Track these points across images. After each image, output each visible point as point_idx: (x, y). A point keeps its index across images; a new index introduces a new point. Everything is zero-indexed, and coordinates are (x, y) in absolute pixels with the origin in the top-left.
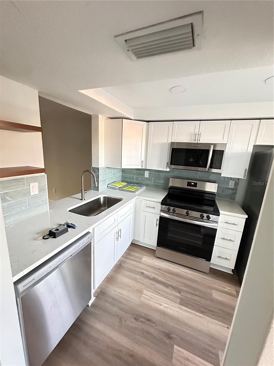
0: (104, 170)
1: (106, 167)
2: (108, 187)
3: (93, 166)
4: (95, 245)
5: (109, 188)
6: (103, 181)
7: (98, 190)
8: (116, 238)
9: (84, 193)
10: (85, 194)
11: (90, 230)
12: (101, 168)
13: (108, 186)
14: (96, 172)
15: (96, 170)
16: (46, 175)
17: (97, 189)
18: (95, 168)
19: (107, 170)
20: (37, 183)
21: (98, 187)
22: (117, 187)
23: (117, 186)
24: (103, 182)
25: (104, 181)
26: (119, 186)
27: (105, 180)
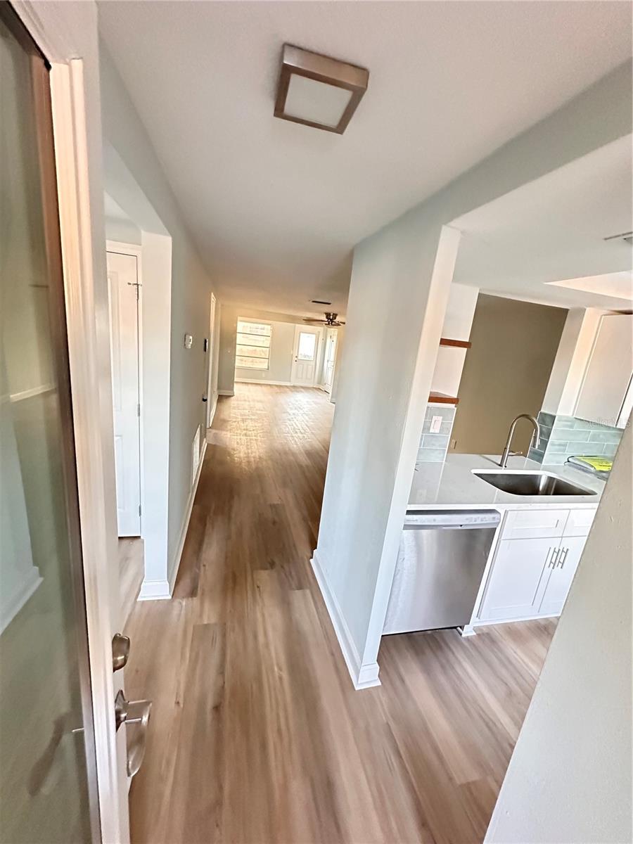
0: (569, 423)
1: (576, 418)
2: (569, 461)
3: (542, 411)
4: (502, 541)
5: (570, 466)
6: (560, 445)
7: (540, 461)
8: (551, 562)
9: (508, 455)
10: (509, 457)
11: (501, 508)
12: (560, 417)
13: (570, 459)
14: (547, 423)
15: (548, 420)
16: (456, 409)
17: (539, 457)
18: (545, 414)
19: (576, 425)
20: (441, 417)
21: (542, 456)
22: (592, 469)
23: (592, 466)
24: (557, 447)
25: (562, 447)
26: (599, 468)
27: (565, 445)
